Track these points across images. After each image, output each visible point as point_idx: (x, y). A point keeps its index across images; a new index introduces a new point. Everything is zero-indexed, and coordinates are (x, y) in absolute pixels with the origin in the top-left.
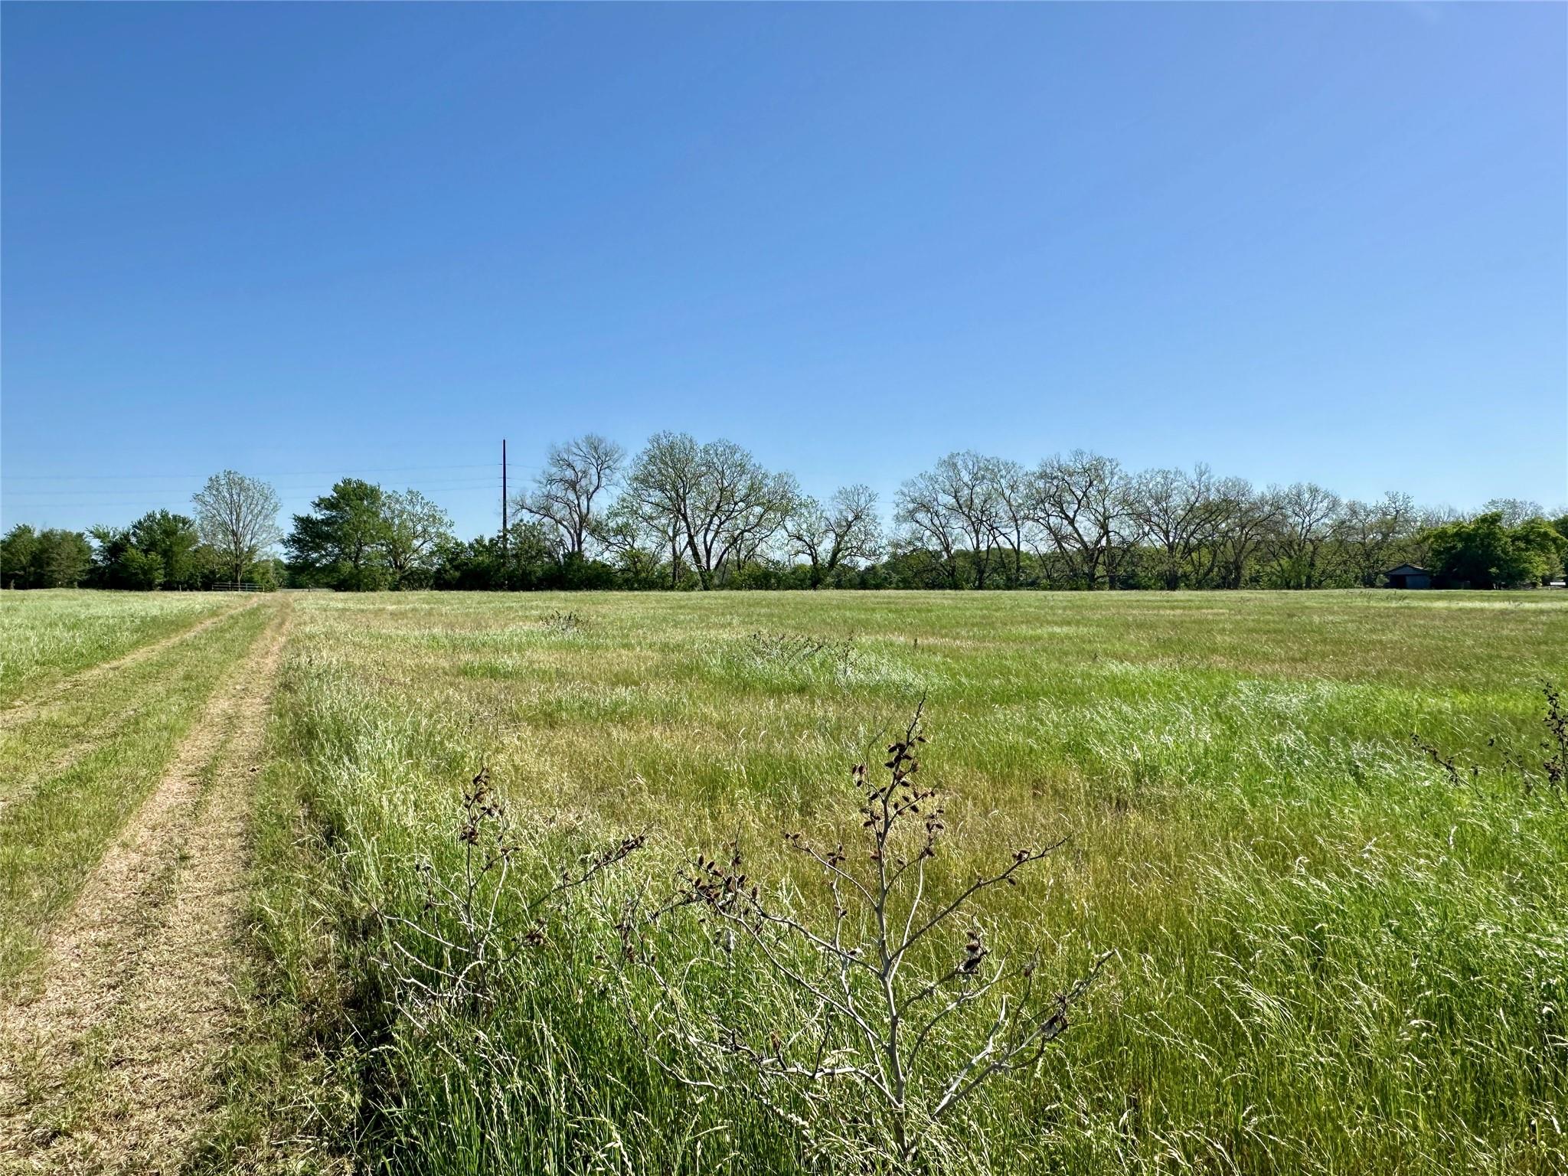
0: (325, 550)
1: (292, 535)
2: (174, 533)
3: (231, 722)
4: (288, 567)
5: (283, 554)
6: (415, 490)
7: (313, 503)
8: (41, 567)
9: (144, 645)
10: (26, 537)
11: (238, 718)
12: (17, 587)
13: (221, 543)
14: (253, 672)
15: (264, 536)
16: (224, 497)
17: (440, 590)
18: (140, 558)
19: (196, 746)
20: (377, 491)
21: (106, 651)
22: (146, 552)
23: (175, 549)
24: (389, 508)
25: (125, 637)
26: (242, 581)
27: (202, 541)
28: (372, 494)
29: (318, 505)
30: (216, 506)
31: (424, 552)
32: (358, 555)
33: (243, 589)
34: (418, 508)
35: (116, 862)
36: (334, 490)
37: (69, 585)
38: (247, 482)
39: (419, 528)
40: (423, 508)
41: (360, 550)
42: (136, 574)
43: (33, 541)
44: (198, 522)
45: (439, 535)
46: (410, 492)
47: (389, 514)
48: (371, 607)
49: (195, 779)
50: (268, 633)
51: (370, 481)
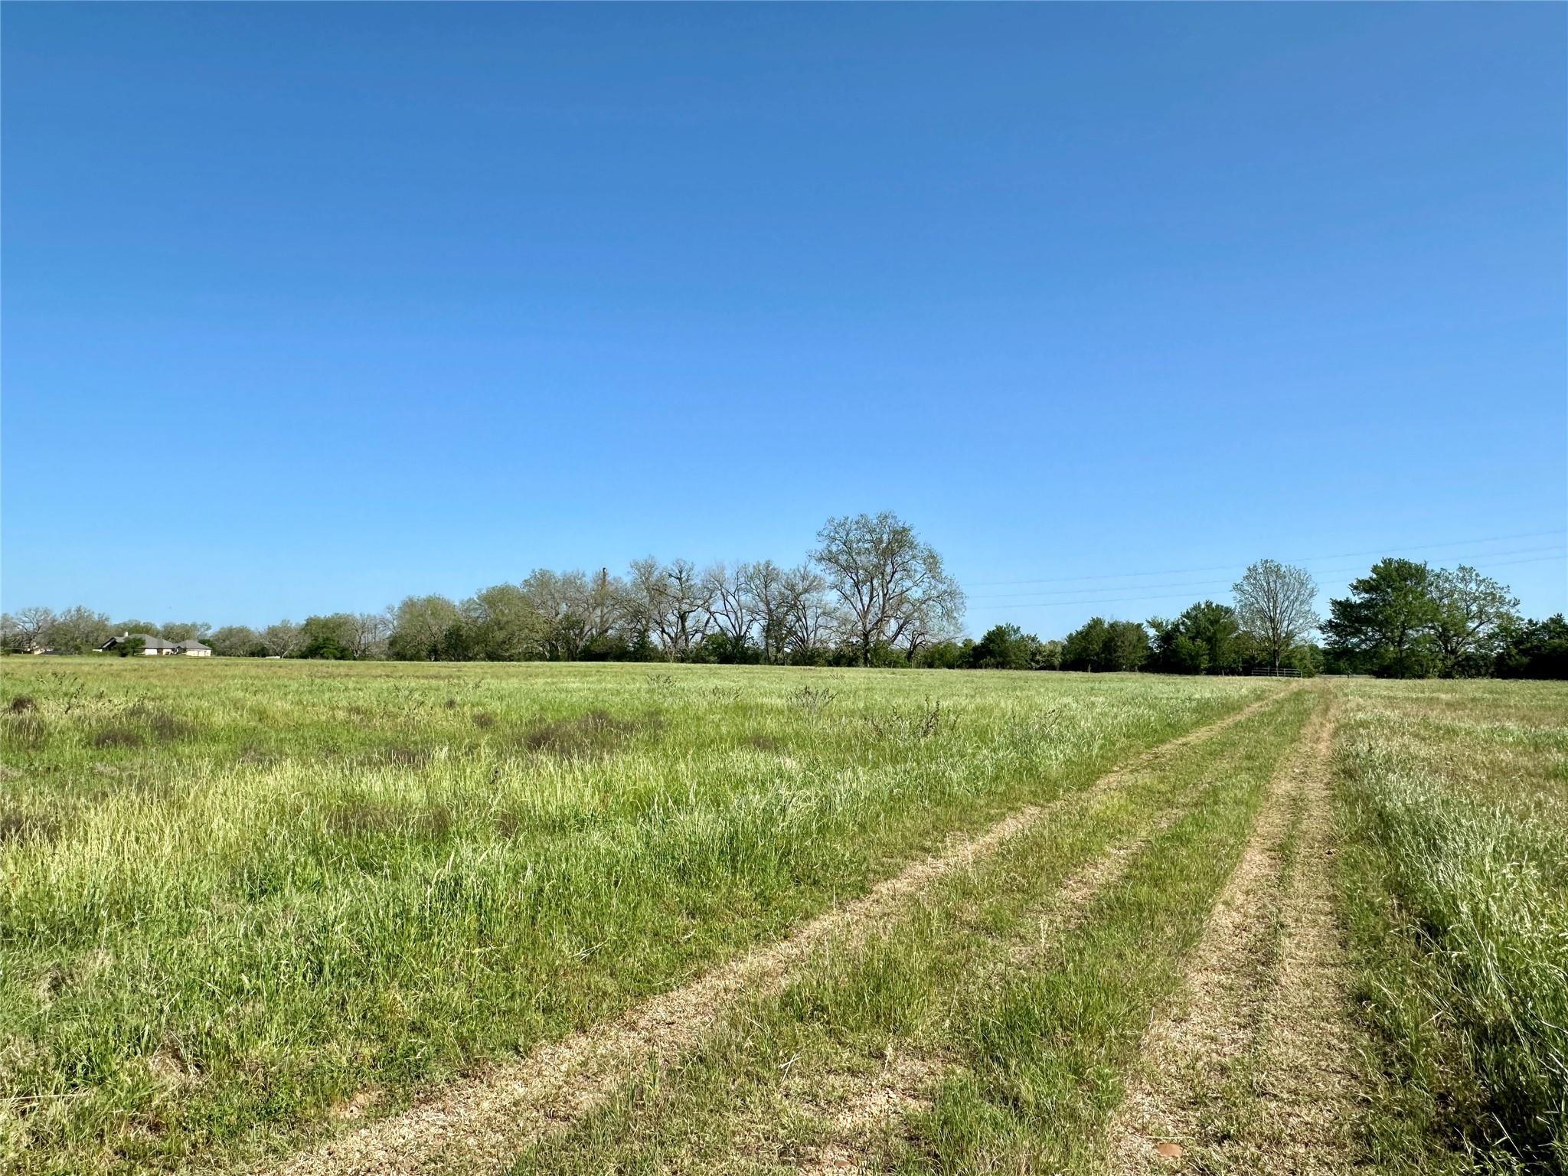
0: (1365, 634)
1: (1330, 621)
2: (1217, 621)
3: (1297, 805)
4: (1325, 652)
5: (1321, 640)
6: (1468, 566)
7: (1352, 585)
8: (1110, 654)
9: (1204, 725)
10: (1098, 628)
11: (1302, 800)
12: (1094, 670)
13: (1260, 630)
14: (1309, 757)
15: (1301, 621)
16: (1262, 585)
17: (1504, 678)
18: (1188, 644)
19: (1270, 823)
20: (1424, 570)
21: (1174, 728)
22: (1193, 639)
23: (1219, 636)
24: (1437, 587)
25: (1187, 717)
26: (1280, 666)
27: (1242, 628)
28: (1418, 574)
29: (1356, 588)
30: (1254, 594)
31: (1481, 635)
32: (1401, 639)
33: (1282, 674)
34: (1473, 586)
35: (1223, 918)
36: (1373, 571)
37: (1132, 669)
38: (1283, 569)
39: (1474, 608)
40: (1479, 586)
41: (1403, 633)
42: (1185, 660)
43: (1102, 630)
44: (1238, 610)
45: (1499, 615)
46: (1462, 569)
47: (1435, 595)
48: (1420, 695)
49: (1273, 853)
50: (1314, 718)
51: (1415, 559)
